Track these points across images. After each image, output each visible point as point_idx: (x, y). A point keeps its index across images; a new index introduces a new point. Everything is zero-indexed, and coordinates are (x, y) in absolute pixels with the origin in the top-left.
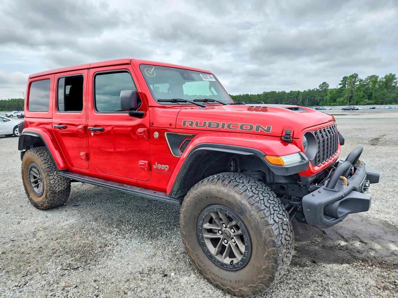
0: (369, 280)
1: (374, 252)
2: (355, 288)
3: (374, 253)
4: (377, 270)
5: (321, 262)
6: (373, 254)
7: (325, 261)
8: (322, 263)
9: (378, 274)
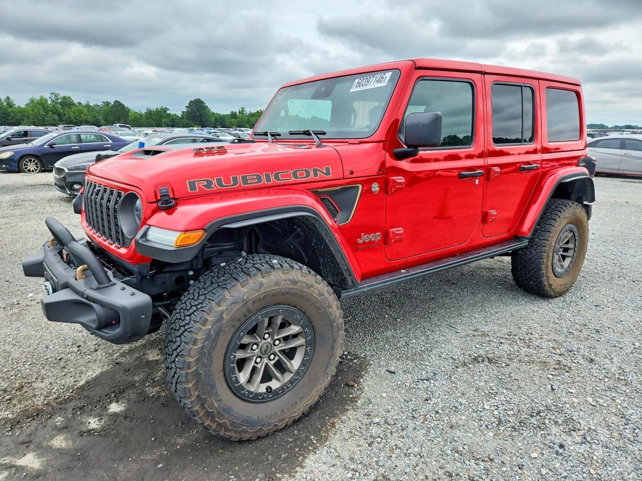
0: (42, 385)
1: (57, 424)
2: (52, 369)
3: (57, 422)
4: (39, 401)
5: (111, 368)
6: (57, 420)
7: (108, 372)
8: (109, 368)
9: (35, 397)
